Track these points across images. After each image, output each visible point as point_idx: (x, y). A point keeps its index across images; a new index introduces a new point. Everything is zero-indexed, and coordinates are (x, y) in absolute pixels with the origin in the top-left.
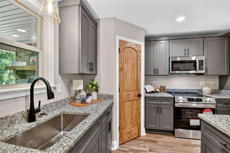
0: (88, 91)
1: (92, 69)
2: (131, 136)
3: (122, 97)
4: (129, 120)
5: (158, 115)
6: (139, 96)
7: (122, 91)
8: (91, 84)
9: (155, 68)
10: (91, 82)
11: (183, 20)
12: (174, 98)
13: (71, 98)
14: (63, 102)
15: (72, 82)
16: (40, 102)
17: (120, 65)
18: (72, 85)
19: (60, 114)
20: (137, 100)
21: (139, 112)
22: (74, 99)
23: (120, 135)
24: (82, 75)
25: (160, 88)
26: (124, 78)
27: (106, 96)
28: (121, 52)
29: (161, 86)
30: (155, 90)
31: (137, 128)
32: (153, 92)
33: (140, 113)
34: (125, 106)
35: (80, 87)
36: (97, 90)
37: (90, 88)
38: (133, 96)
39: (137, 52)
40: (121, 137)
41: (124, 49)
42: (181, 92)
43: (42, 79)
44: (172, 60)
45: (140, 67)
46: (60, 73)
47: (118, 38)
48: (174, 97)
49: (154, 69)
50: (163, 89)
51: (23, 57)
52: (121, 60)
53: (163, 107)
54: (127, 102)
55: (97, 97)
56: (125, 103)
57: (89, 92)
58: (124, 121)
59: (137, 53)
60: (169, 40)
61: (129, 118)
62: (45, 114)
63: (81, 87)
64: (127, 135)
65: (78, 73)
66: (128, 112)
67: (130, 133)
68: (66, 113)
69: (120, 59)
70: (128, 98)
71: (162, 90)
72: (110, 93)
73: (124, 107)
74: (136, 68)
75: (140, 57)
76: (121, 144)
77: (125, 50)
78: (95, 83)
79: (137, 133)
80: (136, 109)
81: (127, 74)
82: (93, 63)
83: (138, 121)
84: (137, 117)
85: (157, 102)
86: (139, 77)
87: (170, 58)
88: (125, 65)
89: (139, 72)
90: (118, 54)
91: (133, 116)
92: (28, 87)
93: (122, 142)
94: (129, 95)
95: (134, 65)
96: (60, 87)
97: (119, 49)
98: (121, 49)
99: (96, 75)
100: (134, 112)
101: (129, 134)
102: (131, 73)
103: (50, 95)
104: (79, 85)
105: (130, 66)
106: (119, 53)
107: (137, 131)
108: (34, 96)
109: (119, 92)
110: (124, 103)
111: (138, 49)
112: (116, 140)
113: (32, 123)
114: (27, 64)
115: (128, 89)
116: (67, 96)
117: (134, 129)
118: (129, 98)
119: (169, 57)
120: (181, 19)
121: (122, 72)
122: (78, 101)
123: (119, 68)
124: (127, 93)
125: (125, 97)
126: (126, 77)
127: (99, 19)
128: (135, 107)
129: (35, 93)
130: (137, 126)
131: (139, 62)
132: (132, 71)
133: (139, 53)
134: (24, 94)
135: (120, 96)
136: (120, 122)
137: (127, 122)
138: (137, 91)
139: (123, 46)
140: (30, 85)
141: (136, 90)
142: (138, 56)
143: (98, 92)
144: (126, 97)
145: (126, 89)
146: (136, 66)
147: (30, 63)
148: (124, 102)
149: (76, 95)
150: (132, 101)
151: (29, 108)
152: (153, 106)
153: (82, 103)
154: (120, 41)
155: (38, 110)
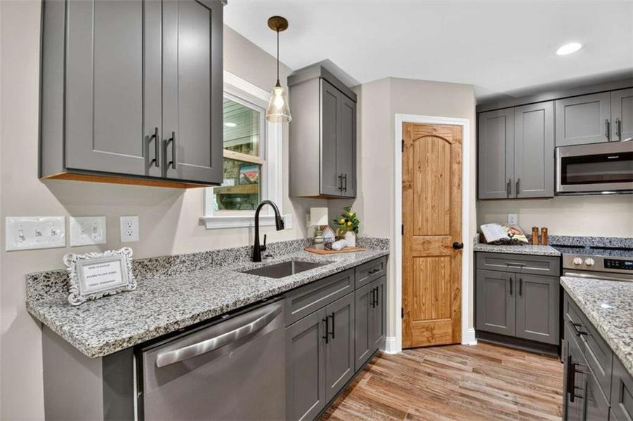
0: (340, 230)
1: (344, 187)
2: (433, 336)
3: (411, 247)
4: (427, 299)
5: (511, 300)
6: (458, 247)
7: (409, 232)
8: (344, 216)
9: (510, 180)
10: (344, 212)
11: (576, 50)
12: (561, 257)
13: (308, 240)
14: (295, 245)
15: (309, 212)
16: (265, 236)
17: (405, 177)
18: (309, 217)
19: (290, 260)
20: (451, 256)
21: (456, 286)
22: (312, 242)
23: (406, 328)
24: (325, 198)
25: (530, 233)
26: (416, 203)
27: (373, 241)
28: (407, 147)
29: (533, 229)
30: (511, 237)
31: (450, 323)
32: (503, 242)
33: (459, 290)
34: (416, 265)
35: (322, 219)
36: (355, 229)
37: (343, 224)
38: (439, 247)
39: (450, 143)
40: (406, 333)
41: (414, 141)
42: (602, 246)
43: (269, 203)
44: (563, 156)
45: (461, 179)
46: (291, 196)
47: (400, 119)
48: (562, 254)
49: (508, 182)
50: (540, 236)
51: (229, 170)
52: (408, 165)
53: (525, 278)
54: (421, 259)
55: (356, 242)
56: (418, 259)
57: (342, 232)
58: (415, 299)
59: (451, 147)
60: (554, 100)
61: (429, 296)
62: (271, 256)
63: (324, 221)
64: (424, 332)
65: (318, 195)
66: (425, 282)
67: (430, 329)
68: (299, 260)
69: (405, 163)
70: (424, 249)
71: (535, 240)
72: (381, 237)
73: (415, 268)
74: (448, 181)
75: (460, 155)
76: (407, 347)
77: (417, 143)
78: (351, 214)
79: (451, 334)
80: (447, 277)
81: (424, 196)
82: (346, 175)
83: (454, 308)
84: (451, 296)
85: (509, 265)
86: (456, 203)
87: (558, 149)
88: (419, 176)
89: (455, 190)
90: (401, 153)
91: (440, 293)
92: (252, 214)
93: (408, 344)
94: (429, 242)
95: (441, 176)
96: (291, 220)
97: (403, 141)
98: (408, 142)
99: (354, 198)
100: (442, 285)
101: (427, 330)
102: (434, 194)
103: (280, 225)
104: (321, 217)
105: (430, 178)
106: (403, 151)
107: (450, 330)
108: (260, 228)
109: (403, 234)
110: (415, 259)
111: (453, 137)
112: (395, 335)
113: (256, 264)
114: (235, 182)
115: (425, 229)
116: (301, 237)
117: (443, 323)
118: (428, 249)
119: (553, 148)
120: (570, 48)
121: (410, 191)
122: (319, 245)
123: (403, 182)
124: (424, 239)
125: (416, 247)
126: (419, 201)
127: (360, 86)
128: (446, 272)
129: (260, 223)
130: (450, 318)
131: (455, 166)
132: (435, 188)
133: (456, 145)
134: (247, 224)
135: (404, 243)
136: (404, 300)
137: (424, 305)
138: (450, 235)
139: (412, 135)
140: (254, 212)
141: (448, 233)
142: (453, 154)
143: (357, 232)
144: (420, 247)
145: (419, 229)
146: (448, 177)
147: (241, 181)
148: (414, 257)
149: (316, 236)
150: (437, 259)
151: (253, 244)
152: (498, 275)
153: (325, 249)
154: (406, 126)
155: (264, 248)
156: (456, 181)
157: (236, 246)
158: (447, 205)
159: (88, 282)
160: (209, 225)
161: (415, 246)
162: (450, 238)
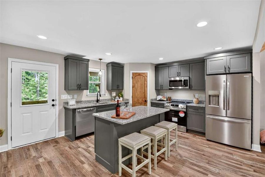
1: (118, 87)
6: (146, 101)
7: (134, 97)
9: (161, 85)
10: (120, 93)
14: (108, 100)
16: (100, 98)
18: (112, 94)
20: (144, 103)
30: (161, 99)
36: (122, 96)
38: (141, 101)
41: (135, 77)
45: (147, 85)
47: (131, 72)
52: (134, 82)
55: (123, 99)
57: (119, 97)
59: (144, 78)
60: (169, 66)
63: (115, 95)
65: (111, 89)
71: (169, 100)
72: (127, 98)
81: (138, 89)
86: (146, 91)
88: (136, 85)
89: (145, 88)
94: (139, 100)
95: (142, 84)
97: (132, 77)
99: (123, 89)
102: (140, 89)
105: (139, 85)
109: (132, 98)
111: (145, 75)
113: (97, 103)
115: (138, 97)
121: (134, 88)
123: (132, 86)
124: (137, 99)
126: (136, 90)
131: (146, 82)
132: (140, 87)
133: (146, 77)
134: (96, 96)
135: (132, 100)
139: (135, 75)
144: (137, 101)
145: (136, 97)
146: (144, 85)
154: (133, 73)
155: (99, 100)
156: (146, 86)
157: (93, 100)
158: (144, 91)
159: (70, 103)
160: (88, 96)
161: (135, 101)
162: (144, 99)
